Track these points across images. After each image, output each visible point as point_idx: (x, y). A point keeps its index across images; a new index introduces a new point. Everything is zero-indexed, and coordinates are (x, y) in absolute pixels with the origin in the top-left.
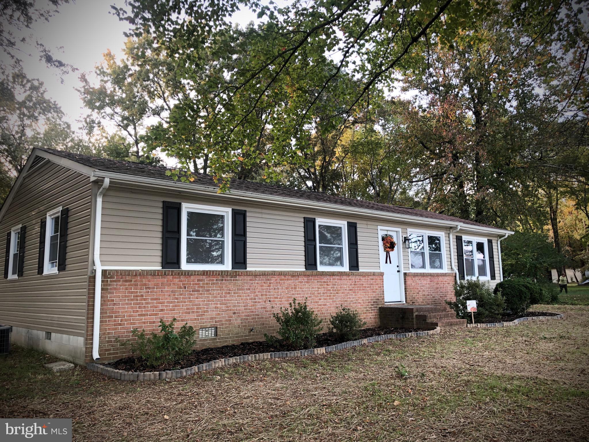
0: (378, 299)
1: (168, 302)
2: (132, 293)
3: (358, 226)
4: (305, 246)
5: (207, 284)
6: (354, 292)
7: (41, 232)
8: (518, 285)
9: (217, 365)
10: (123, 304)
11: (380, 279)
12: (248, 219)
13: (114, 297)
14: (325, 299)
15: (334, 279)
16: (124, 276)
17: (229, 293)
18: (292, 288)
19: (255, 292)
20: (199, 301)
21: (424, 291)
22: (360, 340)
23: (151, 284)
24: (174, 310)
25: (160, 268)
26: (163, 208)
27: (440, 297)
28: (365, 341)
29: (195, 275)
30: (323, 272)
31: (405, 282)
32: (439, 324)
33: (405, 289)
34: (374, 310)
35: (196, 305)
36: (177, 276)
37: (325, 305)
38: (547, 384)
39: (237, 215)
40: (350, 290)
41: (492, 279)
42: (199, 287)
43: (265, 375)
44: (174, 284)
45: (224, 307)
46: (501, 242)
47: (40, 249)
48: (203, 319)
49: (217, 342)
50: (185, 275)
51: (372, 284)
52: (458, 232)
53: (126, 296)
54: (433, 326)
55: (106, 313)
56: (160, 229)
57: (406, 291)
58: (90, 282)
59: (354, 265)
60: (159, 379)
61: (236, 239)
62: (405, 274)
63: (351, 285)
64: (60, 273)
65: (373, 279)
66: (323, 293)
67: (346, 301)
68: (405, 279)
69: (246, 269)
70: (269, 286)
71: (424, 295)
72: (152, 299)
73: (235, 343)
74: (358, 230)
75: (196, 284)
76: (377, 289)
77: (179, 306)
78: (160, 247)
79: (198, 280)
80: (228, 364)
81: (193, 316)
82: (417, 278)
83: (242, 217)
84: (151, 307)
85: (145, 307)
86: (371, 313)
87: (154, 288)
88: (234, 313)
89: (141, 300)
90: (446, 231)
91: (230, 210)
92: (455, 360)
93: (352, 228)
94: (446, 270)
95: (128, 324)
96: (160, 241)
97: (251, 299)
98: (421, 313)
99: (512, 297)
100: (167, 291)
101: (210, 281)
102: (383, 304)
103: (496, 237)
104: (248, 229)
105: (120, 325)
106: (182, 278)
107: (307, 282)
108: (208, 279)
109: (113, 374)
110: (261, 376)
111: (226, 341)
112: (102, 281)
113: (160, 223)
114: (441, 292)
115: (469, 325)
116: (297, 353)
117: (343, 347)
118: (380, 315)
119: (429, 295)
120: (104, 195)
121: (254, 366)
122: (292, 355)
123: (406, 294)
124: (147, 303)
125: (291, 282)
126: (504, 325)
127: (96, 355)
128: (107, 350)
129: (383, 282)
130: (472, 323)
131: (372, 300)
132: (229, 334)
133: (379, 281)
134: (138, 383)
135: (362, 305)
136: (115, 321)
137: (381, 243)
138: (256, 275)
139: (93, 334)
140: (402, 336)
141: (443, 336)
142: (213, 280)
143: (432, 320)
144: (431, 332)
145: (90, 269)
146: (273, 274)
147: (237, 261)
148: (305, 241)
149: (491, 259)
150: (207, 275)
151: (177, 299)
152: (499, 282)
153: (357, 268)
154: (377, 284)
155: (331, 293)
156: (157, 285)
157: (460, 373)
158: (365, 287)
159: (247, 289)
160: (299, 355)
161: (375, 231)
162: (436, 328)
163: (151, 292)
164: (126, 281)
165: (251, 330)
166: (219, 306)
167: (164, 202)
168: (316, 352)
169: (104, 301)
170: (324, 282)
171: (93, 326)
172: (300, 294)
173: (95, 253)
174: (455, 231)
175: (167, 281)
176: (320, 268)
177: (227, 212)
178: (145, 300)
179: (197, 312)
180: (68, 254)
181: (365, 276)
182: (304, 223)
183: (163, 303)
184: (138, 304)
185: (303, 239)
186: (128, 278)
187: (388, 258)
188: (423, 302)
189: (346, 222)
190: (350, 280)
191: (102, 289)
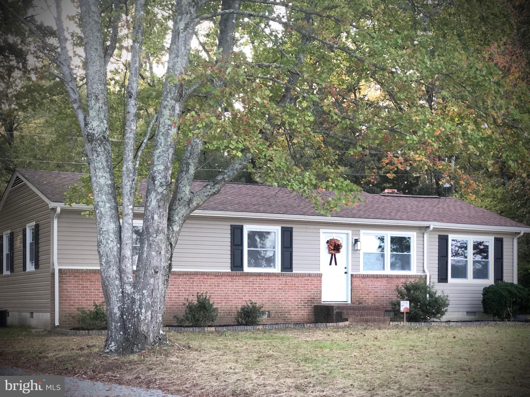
0: (313, 298)
2: (80, 284)
3: (294, 230)
4: (230, 250)
6: (284, 291)
10: (73, 292)
11: (317, 280)
13: (68, 287)
14: (250, 296)
15: (260, 279)
16: (74, 273)
18: (215, 286)
19: (179, 288)
23: (93, 279)
30: (249, 273)
31: (352, 283)
32: (351, 320)
33: (352, 289)
34: (308, 308)
40: (280, 289)
51: (306, 285)
52: (441, 231)
53: (76, 287)
55: (63, 297)
57: (352, 292)
58: (51, 277)
59: (287, 266)
60: (88, 334)
62: (352, 275)
63: (281, 284)
64: (37, 270)
65: (308, 280)
66: (248, 291)
67: (274, 298)
68: (351, 281)
70: (192, 283)
71: (377, 296)
72: (94, 290)
74: (294, 234)
76: (312, 289)
82: (368, 279)
84: (94, 295)
86: (304, 310)
87: (95, 282)
89: (87, 289)
90: (418, 231)
93: (287, 232)
94: (413, 271)
95: (78, 305)
102: (320, 303)
105: (73, 305)
107: (231, 281)
112: (59, 276)
118: (314, 312)
120: (59, 218)
123: (352, 294)
125: (215, 281)
127: (57, 323)
128: (64, 321)
129: (321, 282)
131: (305, 298)
133: (315, 282)
135: (293, 303)
136: (69, 303)
137: (325, 246)
138: (179, 274)
139: (55, 311)
145: (51, 269)
146: (196, 274)
148: (231, 246)
149: (499, 260)
153: (290, 270)
154: (313, 285)
158: (298, 287)
161: (317, 235)
163: (94, 284)
164: (76, 277)
165: (175, 317)
168: (205, 329)
169: (61, 289)
170: (250, 282)
171: (54, 305)
173: (54, 257)
174: (429, 230)
176: (246, 270)
178: (89, 290)
180: (40, 257)
181: (298, 277)
182: (231, 230)
184: (85, 292)
185: (229, 244)
186: (76, 274)
187: (333, 260)
188: (374, 303)
189: (280, 227)
190: (280, 280)
191: (59, 282)
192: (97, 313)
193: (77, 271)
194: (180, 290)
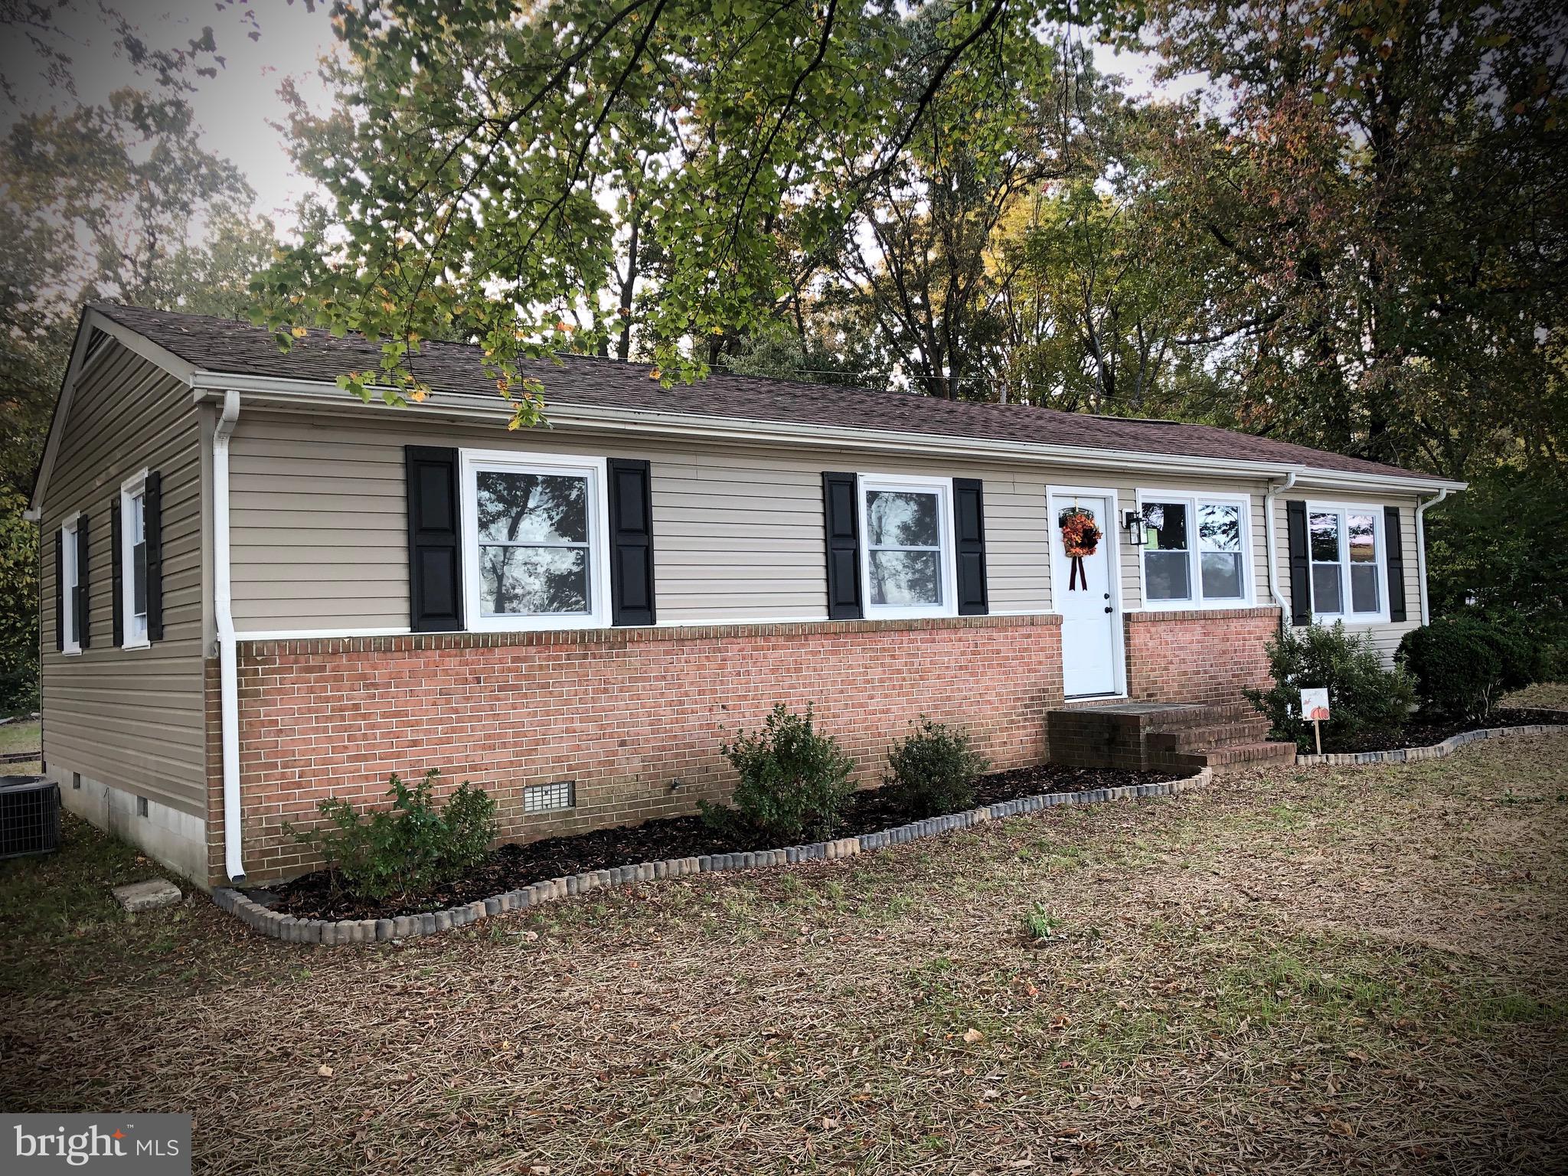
0: (1045, 691)
1: (430, 721)
2: (327, 699)
3: (986, 488)
4: (826, 553)
5: (541, 667)
6: (972, 674)
7: (113, 536)
8: (1469, 638)
9: (545, 896)
10: (302, 732)
11: (1051, 635)
12: (655, 486)
13: (278, 713)
14: (886, 696)
15: (911, 641)
16: (302, 658)
17: (606, 691)
18: (788, 670)
19: (680, 686)
20: (521, 715)
21: (1184, 661)
22: (969, 812)
23: (379, 675)
24: (449, 741)
25: (405, 631)
26: (406, 465)
27: (1234, 676)
28: (983, 814)
29: (504, 645)
30: (878, 622)
31: (1127, 639)
32: (1212, 760)
33: (1128, 658)
34: (1033, 719)
35: (512, 725)
36: (453, 652)
37: (888, 711)
38: (1447, 969)
39: (622, 477)
40: (961, 668)
41: (1393, 620)
42: (517, 678)
43: (662, 929)
44: (446, 672)
45: (592, 728)
46: (1425, 512)
47: (114, 578)
48: (533, 761)
49: (576, 822)
50: (476, 646)
51: (1025, 650)
52: (1292, 491)
53: (310, 710)
54: (1191, 766)
55: (258, 756)
56: (401, 523)
57: (1128, 665)
58: (208, 675)
59: (974, 597)
60: (377, 939)
61: (620, 542)
62: (1127, 617)
63: (963, 653)
64: (155, 646)
65: (1029, 636)
66: (881, 681)
67: (949, 698)
68: (1127, 632)
69: (653, 622)
70: (722, 667)
71: (1185, 673)
72: (384, 715)
73: (628, 822)
74: (986, 500)
75: (510, 670)
76: (1040, 663)
77: (462, 729)
78: (402, 573)
79: (515, 660)
80: (579, 892)
81: (504, 755)
82: (1162, 627)
83: (638, 479)
84: (383, 736)
85: (365, 737)
86: (1024, 727)
87: (389, 685)
88: (623, 744)
89: (354, 718)
90: (1253, 490)
91: (600, 463)
92: (1214, 880)
93: (969, 496)
94: (1252, 598)
95: (320, 783)
96: (402, 557)
97: (670, 704)
98: (1164, 729)
99: (1447, 671)
100: (427, 693)
101: (548, 659)
102: (1061, 703)
103: (1411, 499)
104: (657, 513)
105: (299, 785)
106: (469, 654)
107: (834, 653)
108: (544, 655)
109: (262, 924)
110: (652, 930)
111: (601, 819)
112: (240, 673)
113: (400, 507)
114: (1236, 663)
115: (1302, 759)
116: (777, 856)
117: (916, 834)
118: (1049, 733)
119: (1198, 673)
120: (233, 439)
121: (644, 899)
122: (763, 861)
123: (1129, 671)
124: (373, 727)
125: (785, 654)
126: (1409, 756)
127: (235, 867)
128: (264, 853)
129: (1059, 641)
130: (1314, 752)
131: (1025, 692)
132: (609, 800)
133: (1047, 641)
134: (317, 952)
135: (997, 709)
136: (283, 776)
137: (1055, 533)
138: (681, 638)
139: (223, 813)
140: (1094, 798)
141: (1215, 796)
142: (558, 658)
143: (1194, 746)
144: (1182, 784)
145: (206, 642)
146: (733, 633)
147: (626, 604)
148: (825, 540)
149: (1396, 564)
150: (539, 643)
151: (456, 711)
152: (1416, 626)
153: (981, 608)
154: (1042, 649)
155: (904, 679)
156: (398, 675)
157: (1208, 928)
158: (1007, 658)
159: (656, 678)
160: (783, 860)
161: (1040, 501)
162: (1198, 772)
163: (382, 696)
164: (309, 670)
165: (673, 787)
166: (577, 725)
167: (407, 448)
168: (831, 852)
169: (250, 724)
170: (884, 650)
171: (223, 791)
172: (811, 685)
173: (217, 598)
174: (1282, 489)
175: (426, 665)
176: (872, 612)
177: (594, 469)
178: (364, 717)
179: (516, 744)
180: (166, 596)
181: (1005, 629)
182: (823, 487)
183: (418, 723)
184: (345, 729)
185: (820, 533)
186: (313, 661)
187: (1077, 576)
188: (1181, 693)
189: (950, 480)
190: (960, 640)
191: (241, 694)
192: (406, 828)
193: (314, 647)
194: (686, 694)
